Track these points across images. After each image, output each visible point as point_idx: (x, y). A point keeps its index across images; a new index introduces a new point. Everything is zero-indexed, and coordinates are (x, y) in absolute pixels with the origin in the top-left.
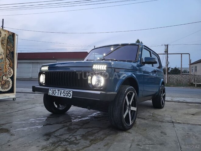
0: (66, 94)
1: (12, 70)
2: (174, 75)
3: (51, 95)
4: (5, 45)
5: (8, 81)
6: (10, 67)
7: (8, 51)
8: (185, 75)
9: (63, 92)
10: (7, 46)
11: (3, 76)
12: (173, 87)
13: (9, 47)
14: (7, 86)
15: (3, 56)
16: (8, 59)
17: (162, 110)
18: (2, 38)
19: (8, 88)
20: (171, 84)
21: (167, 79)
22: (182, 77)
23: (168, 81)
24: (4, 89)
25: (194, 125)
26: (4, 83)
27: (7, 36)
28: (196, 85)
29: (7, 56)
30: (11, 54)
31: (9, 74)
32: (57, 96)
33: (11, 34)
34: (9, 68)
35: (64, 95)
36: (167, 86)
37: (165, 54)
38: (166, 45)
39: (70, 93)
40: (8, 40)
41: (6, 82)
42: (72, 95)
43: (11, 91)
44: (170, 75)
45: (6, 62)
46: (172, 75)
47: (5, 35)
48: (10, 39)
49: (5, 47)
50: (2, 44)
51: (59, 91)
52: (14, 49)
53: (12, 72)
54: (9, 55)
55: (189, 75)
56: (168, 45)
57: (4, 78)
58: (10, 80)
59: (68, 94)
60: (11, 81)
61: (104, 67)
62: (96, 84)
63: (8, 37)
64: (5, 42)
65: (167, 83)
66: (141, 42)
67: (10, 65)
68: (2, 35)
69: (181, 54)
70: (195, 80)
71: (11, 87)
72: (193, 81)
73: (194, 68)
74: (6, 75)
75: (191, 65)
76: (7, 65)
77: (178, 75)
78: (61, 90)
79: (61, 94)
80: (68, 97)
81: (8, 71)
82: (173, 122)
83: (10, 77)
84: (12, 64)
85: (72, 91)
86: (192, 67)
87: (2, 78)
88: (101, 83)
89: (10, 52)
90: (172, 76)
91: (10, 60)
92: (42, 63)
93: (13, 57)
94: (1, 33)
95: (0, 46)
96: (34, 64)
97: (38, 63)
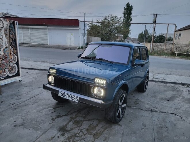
0: (73, 99)
1: (16, 56)
2: (159, 44)
3: (61, 96)
5: (14, 66)
6: (15, 54)
7: (11, 40)
8: (169, 44)
9: (71, 96)
10: (9, 35)
11: (10, 62)
12: (157, 55)
13: (11, 35)
14: (13, 71)
15: (8, 45)
16: (12, 47)
17: (145, 94)
18: (5, 28)
19: (15, 72)
20: (155, 53)
21: (152, 48)
22: (166, 46)
23: (153, 50)
24: (12, 74)
25: (167, 114)
26: (11, 69)
28: (177, 54)
29: (10, 45)
30: (14, 41)
31: (14, 60)
32: (66, 98)
33: (12, 23)
34: (13, 55)
35: (72, 99)
36: (151, 55)
37: (153, 24)
38: (155, 15)
39: (77, 98)
40: (9, 29)
41: (13, 67)
42: (78, 100)
43: (18, 74)
44: (155, 44)
45: (11, 50)
46: (157, 43)
47: (7, 24)
48: (11, 28)
49: (8, 37)
50: (5, 34)
51: (68, 95)
52: (16, 37)
53: (17, 58)
54: (12, 43)
55: (172, 43)
56: (156, 15)
57: (11, 64)
58: (15, 65)
59: (75, 99)
60: (17, 66)
61: (104, 82)
62: (97, 94)
63: (9, 26)
64: (8, 31)
65: (152, 52)
66: (131, 6)
67: (14, 52)
68: (4, 26)
69: (168, 24)
70: (177, 49)
71: (17, 71)
72: (175, 49)
73: (178, 36)
74: (12, 61)
75: (175, 32)
76: (11, 52)
77: (163, 44)
78: (69, 95)
79: (69, 97)
80: (75, 101)
81: (13, 57)
82: (152, 111)
83: (15, 63)
84: (15, 51)
85: (78, 98)
86: (176, 34)
87: (9, 65)
88: (101, 93)
89: (13, 40)
90: (156, 45)
91: (13, 47)
92: (33, 28)
93: (16, 44)
94: (3, 24)
95: (4, 36)
96: (25, 30)
97: (29, 28)
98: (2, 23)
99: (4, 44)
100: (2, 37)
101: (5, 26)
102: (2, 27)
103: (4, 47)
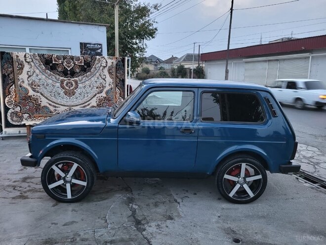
1: (122, 100)
4: (114, 73)
6: (121, 97)
7: (118, 80)
10: (116, 74)
13: (119, 75)
15: (113, 85)
16: (118, 89)
18: (109, 67)
27: (115, 63)
29: (116, 86)
30: (121, 82)
33: (120, 60)
34: (119, 98)
40: (116, 68)
45: (116, 92)
47: (112, 63)
48: (119, 66)
49: (114, 76)
50: (109, 74)
52: (125, 76)
54: (119, 83)
63: (116, 65)
64: (114, 70)
67: (120, 94)
76: (117, 95)
81: (118, 101)
84: (122, 93)
89: (120, 80)
91: (120, 89)
92: (284, 60)
93: (124, 85)
94: (107, 62)
95: (108, 76)
96: (272, 63)
97: (277, 60)
98: (105, 62)
99: (107, 85)
100: (106, 77)
101: (109, 64)
102: (105, 66)
103: (108, 88)
